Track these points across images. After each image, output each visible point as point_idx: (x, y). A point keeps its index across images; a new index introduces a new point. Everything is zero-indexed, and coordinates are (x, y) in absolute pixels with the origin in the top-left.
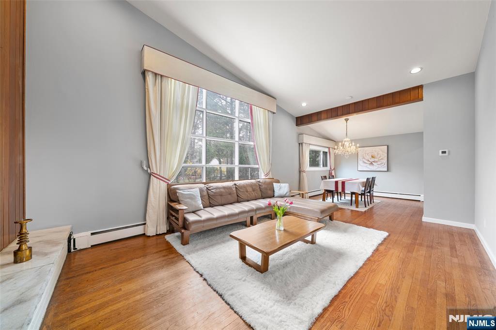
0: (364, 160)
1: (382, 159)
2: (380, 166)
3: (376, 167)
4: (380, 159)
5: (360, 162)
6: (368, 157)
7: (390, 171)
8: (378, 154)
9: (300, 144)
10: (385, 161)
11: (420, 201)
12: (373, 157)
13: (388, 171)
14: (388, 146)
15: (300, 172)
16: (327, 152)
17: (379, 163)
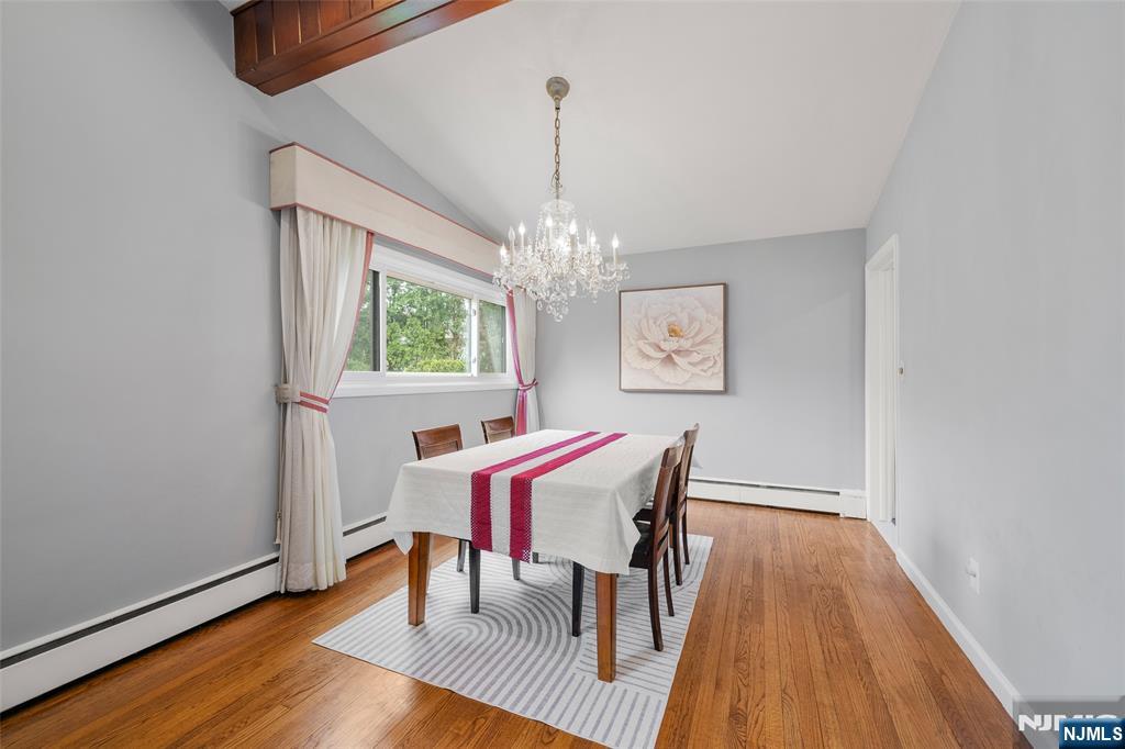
0: (641, 343)
1: (704, 342)
2: (697, 370)
3: (687, 376)
4: (698, 339)
5: (629, 354)
6: (657, 334)
7: (734, 394)
8: (692, 320)
9: (277, 212)
10: (716, 348)
11: (838, 514)
12: (673, 332)
13: (725, 391)
14: (726, 286)
15: (283, 406)
16: (503, 308)
17: (695, 357)
